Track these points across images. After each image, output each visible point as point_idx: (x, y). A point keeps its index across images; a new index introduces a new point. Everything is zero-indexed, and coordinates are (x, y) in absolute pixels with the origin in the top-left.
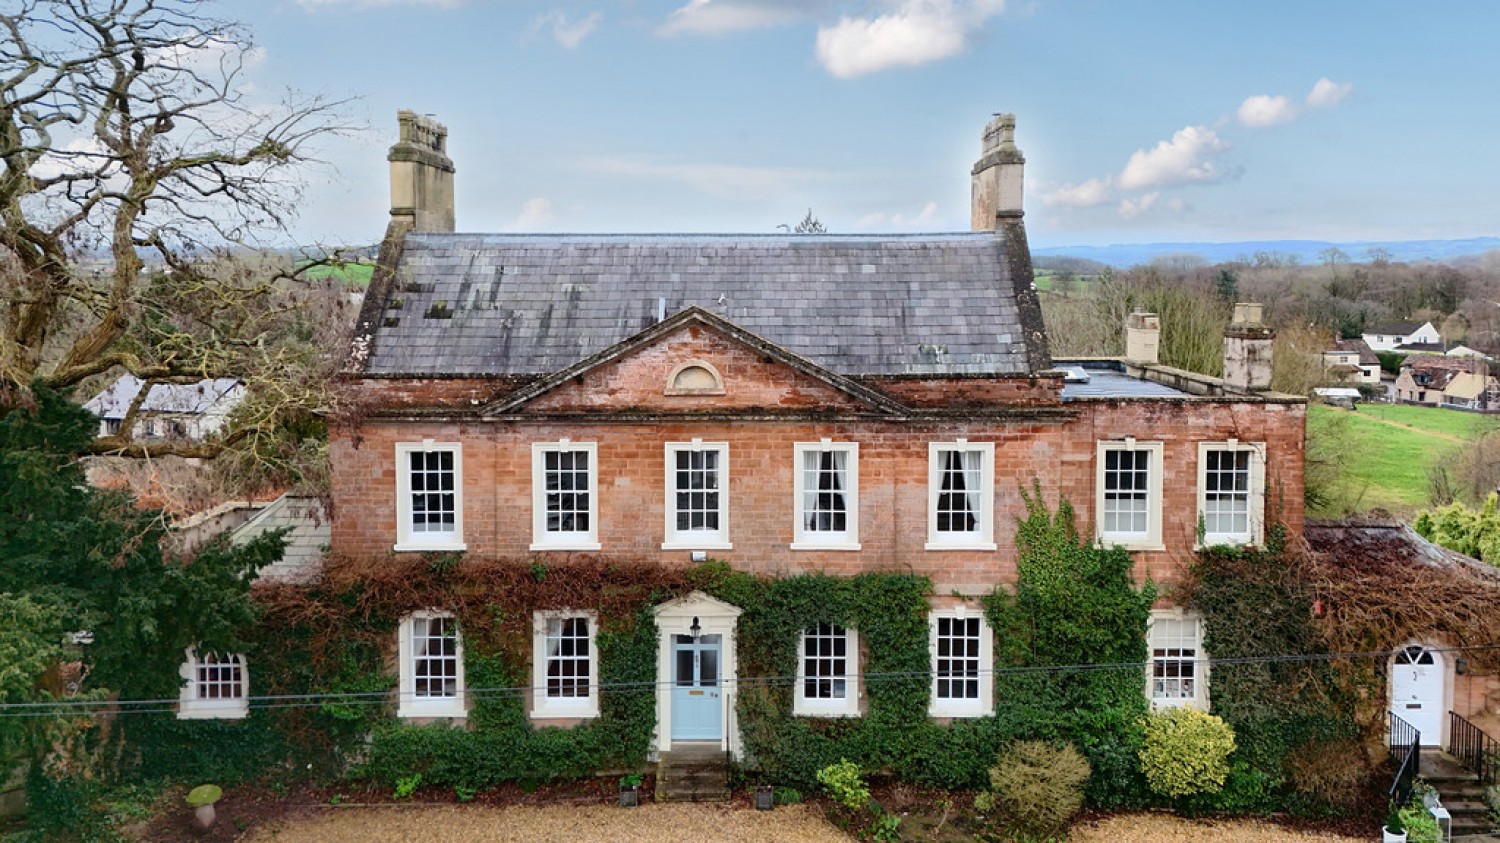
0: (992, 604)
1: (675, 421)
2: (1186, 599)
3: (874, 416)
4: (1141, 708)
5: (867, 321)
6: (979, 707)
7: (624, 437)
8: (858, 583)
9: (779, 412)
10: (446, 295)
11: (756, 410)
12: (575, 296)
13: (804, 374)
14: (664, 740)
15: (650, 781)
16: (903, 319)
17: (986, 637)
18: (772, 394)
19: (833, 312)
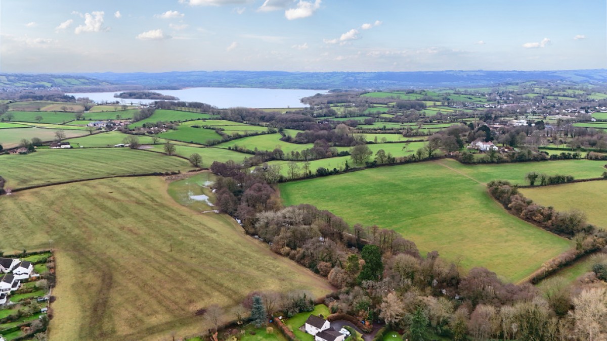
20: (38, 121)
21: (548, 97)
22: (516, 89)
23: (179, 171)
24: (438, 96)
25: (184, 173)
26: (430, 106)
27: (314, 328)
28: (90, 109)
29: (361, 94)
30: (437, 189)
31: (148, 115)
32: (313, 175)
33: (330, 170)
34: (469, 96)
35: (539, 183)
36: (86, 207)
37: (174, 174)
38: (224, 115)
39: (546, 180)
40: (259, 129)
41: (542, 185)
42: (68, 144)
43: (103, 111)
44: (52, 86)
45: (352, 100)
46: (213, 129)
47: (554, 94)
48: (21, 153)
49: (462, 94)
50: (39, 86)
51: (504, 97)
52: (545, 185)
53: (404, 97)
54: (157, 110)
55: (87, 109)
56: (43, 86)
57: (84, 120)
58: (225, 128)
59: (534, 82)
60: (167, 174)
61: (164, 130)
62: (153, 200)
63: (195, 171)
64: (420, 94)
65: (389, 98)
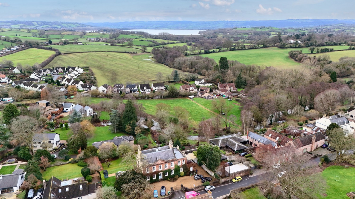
0: (174, 169)
1: (159, 164)
2: (182, 167)
3: (169, 162)
4: (180, 172)
5: (167, 156)
6: (173, 174)
7: (157, 166)
8: (168, 170)
9: (164, 163)
10: (145, 159)
11: (163, 163)
12: (152, 157)
13: (165, 161)
14: (159, 179)
15: (159, 181)
16: (168, 155)
17: (173, 171)
18: (164, 162)
19: (165, 156)
20: (62, 38)
21: (346, 31)
22: (329, 27)
23: (137, 52)
24: (279, 30)
25: (138, 53)
26: (273, 34)
27: (198, 82)
28: (86, 34)
29: (234, 29)
30: (264, 56)
31: (116, 36)
32: (202, 53)
33: (211, 51)
34: (297, 30)
35: (316, 52)
36: (98, 59)
37: (134, 53)
38: (156, 37)
39: (319, 51)
40: (175, 42)
41: (317, 53)
42: (82, 43)
43: (92, 35)
44: (61, 28)
45: (228, 31)
46: (151, 41)
47: (351, 29)
48: (61, 45)
49: (294, 29)
50: (55, 28)
51: (319, 30)
52: (319, 53)
53: (258, 30)
54: (120, 35)
55: (84, 34)
56: (57, 28)
57: (84, 38)
58: (157, 41)
59: (341, 25)
60: (131, 53)
61: (126, 41)
62: (126, 58)
63: (144, 53)
64: (269, 29)
65: (250, 30)
